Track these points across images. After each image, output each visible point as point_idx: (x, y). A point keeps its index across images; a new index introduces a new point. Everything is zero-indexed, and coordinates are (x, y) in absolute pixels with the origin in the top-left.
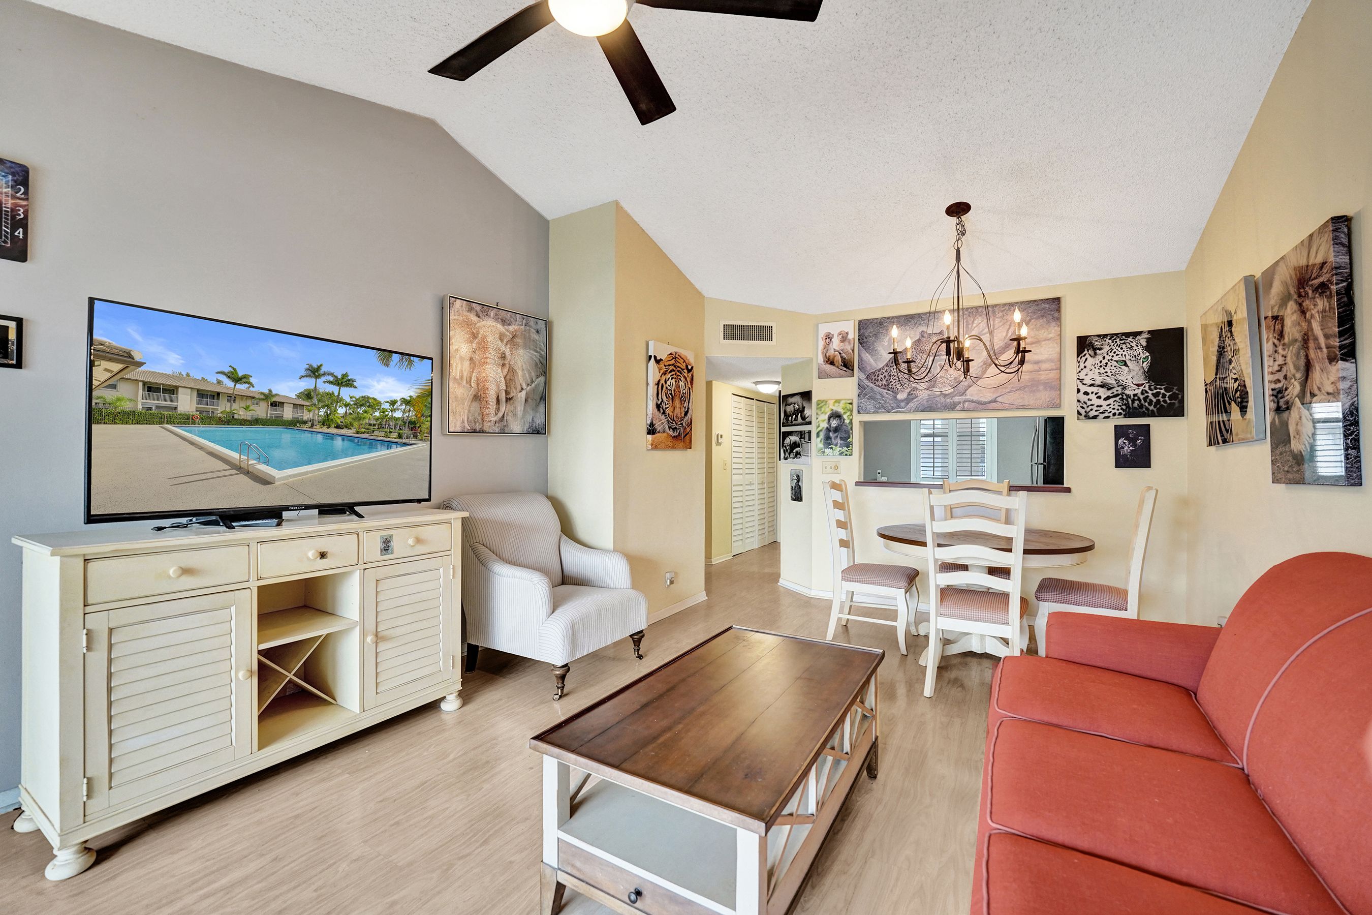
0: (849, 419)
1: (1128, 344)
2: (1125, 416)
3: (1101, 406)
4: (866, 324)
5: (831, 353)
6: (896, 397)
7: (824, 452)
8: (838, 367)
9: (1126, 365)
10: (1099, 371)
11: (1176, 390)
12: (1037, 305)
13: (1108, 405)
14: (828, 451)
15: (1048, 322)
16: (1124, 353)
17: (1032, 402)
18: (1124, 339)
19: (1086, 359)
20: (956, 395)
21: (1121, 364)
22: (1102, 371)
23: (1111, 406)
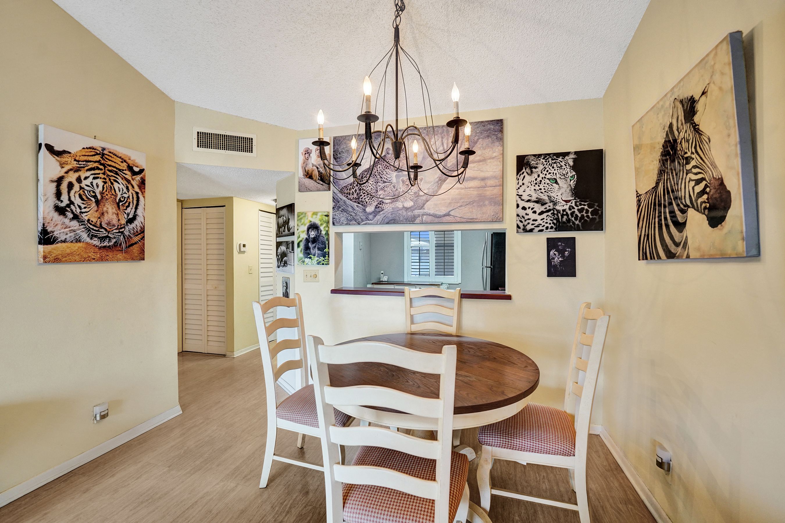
0: (325, 230)
1: (558, 164)
2: (556, 230)
3: (536, 220)
4: (339, 140)
5: (310, 167)
6: (365, 210)
7: (304, 262)
8: (315, 181)
9: (556, 182)
10: (534, 188)
11: (597, 206)
12: (484, 126)
13: (542, 220)
14: (307, 260)
15: (493, 142)
16: (555, 172)
17: (479, 216)
18: (555, 159)
19: (524, 177)
20: (415, 209)
21: (552, 182)
22: (537, 188)
23: (545, 220)
